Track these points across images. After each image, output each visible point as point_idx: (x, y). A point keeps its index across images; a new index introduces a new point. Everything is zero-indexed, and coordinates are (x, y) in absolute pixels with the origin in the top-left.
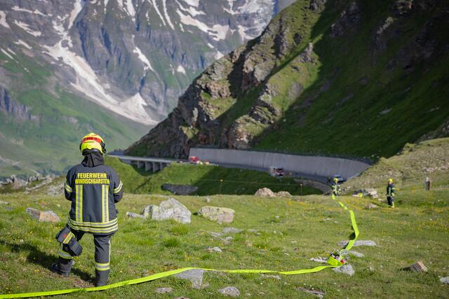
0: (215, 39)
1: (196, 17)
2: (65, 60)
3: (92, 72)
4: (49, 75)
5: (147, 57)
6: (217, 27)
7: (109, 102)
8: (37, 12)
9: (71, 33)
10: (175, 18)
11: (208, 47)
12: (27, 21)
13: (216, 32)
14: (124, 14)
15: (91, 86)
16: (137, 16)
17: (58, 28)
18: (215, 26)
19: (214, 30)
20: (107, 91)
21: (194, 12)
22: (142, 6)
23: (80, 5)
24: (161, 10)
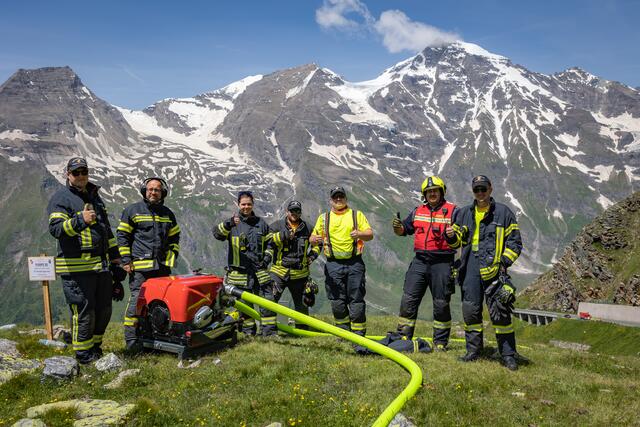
0: (597, 180)
1: (574, 158)
5: (520, 201)
6: (598, 168)
8: (407, 158)
10: (552, 160)
11: (589, 190)
12: (398, 168)
13: (598, 174)
14: (496, 156)
16: (510, 158)
18: (597, 167)
19: (596, 171)
21: (572, 153)
22: (515, 149)
23: (450, 149)
24: (535, 152)
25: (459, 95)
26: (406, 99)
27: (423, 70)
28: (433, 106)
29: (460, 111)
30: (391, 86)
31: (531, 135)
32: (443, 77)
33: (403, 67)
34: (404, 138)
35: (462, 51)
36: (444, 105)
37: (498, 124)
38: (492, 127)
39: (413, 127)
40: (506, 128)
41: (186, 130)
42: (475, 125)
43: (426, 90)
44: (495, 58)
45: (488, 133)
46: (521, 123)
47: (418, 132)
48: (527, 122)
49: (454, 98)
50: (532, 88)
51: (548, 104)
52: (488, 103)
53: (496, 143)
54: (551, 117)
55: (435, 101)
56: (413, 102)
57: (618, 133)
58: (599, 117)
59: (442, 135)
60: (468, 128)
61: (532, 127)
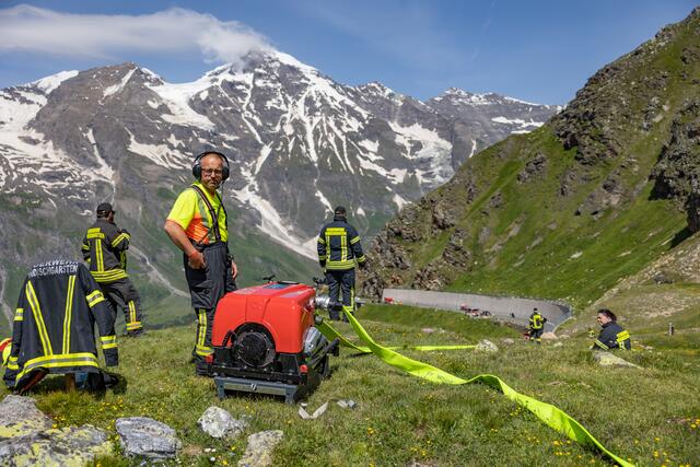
0: (393, 182)
1: (374, 162)
2: (251, 203)
3: (277, 215)
4: (236, 218)
5: (329, 200)
6: (394, 171)
7: (292, 243)
9: (258, 178)
10: (356, 163)
11: (387, 190)
13: (395, 176)
14: (307, 159)
15: (275, 228)
16: (320, 161)
17: (246, 174)
19: (392, 174)
20: (290, 232)
21: (373, 157)
22: (325, 153)
23: (266, 151)
24: (342, 154)
25: (274, 100)
26: (225, 103)
27: (240, 76)
28: (250, 110)
29: (275, 115)
30: (211, 90)
31: (338, 141)
32: (259, 83)
33: (222, 71)
34: (223, 139)
35: (277, 60)
36: (260, 109)
37: (309, 129)
38: (304, 132)
39: (232, 130)
40: (316, 133)
42: (289, 130)
43: (243, 95)
44: (306, 69)
45: (300, 137)
46: (330, 130)
47: (237, 134)
48: (335, 129)
49: (269, 104)
50: (339, 98)
51: (352, 113)
52: (300, 111)
53: (308, 147)
54: (355, 125)
55: (252, 106)
56: (231, 105)
57: (410, 142)
58: (394, 126)
59: (258, 138)
60: (282, 132)
61: (339, 133)
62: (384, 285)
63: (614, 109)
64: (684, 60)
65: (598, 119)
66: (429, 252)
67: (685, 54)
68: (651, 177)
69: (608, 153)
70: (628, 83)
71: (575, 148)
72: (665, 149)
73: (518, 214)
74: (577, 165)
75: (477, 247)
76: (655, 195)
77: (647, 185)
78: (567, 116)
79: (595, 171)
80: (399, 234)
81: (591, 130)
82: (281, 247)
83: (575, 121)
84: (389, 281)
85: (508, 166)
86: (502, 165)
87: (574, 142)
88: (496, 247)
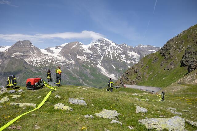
0: (128, 63)
1: (124, 59)
2: (99, 67)
3: (104, 70)
4: (97, 70)
5: (115, 67)
6: (128, 61)
7: (107, 75)
8: (95, 59)
9: (101, 63)
10: (120, 60)
11: (126, 65)
12: (93, 61)
14: (111, 59)
15: (104, 72)
16: (113, 59)
17: (99, 62)
20: (107, 73)
21: (124, 58)
22: (114, 57)
23: (102, 57)
24: (117, 58)
26: (95, 48)
27: (98, 43)
28: (99, 50)
29: (104, 50)
30: (92, 46)
31: (117, 55)
32: (101, 44)
33: (94, 42)
34: (94, 55)
35: (105, 40)
36: (101, 49)
37: (111, 53)
39: (96, 53)
40: (112, 54)
41: (53, 53)
42: (107, 53)
43: (98, 47)
44: (110, 41)
45: (109, 55)
46: (115, 53)
49: (103, 48)
50: (117, 47)
51: (119, 50)
52: (109, 49)
53: (111, 56)
54: (120, 52)
57: (131, 55)
58: (128, 52)
59: (101, 55)
60: (106, 53)
61: (117, 54)
62: (124, 84)
63: (172, 48)
64: (188, 37)
65: (169, 50)
66: (133, 77)
67: (188, 36)
68: (181, 62)
69: (171, 57)
70: (176, 42)
71: (164, 56)
72: (184, 56)
73: (152, 70)
74: (164, 59)
75: (143, 76)
76: (181, 66)
77: (180, 64)
78: (162, 50)
79: (168, 61)
80: (127, 74)
81: (167, 52)
82: (105, 76)
83: (164, 50)
84: (125, 83)
85: (150, 60)
86: (149, 60)
87: (164, 55)
88: (147, 76)
